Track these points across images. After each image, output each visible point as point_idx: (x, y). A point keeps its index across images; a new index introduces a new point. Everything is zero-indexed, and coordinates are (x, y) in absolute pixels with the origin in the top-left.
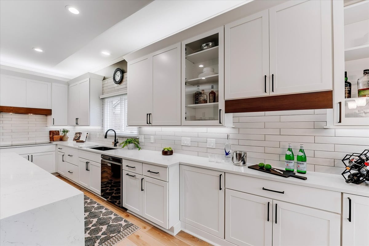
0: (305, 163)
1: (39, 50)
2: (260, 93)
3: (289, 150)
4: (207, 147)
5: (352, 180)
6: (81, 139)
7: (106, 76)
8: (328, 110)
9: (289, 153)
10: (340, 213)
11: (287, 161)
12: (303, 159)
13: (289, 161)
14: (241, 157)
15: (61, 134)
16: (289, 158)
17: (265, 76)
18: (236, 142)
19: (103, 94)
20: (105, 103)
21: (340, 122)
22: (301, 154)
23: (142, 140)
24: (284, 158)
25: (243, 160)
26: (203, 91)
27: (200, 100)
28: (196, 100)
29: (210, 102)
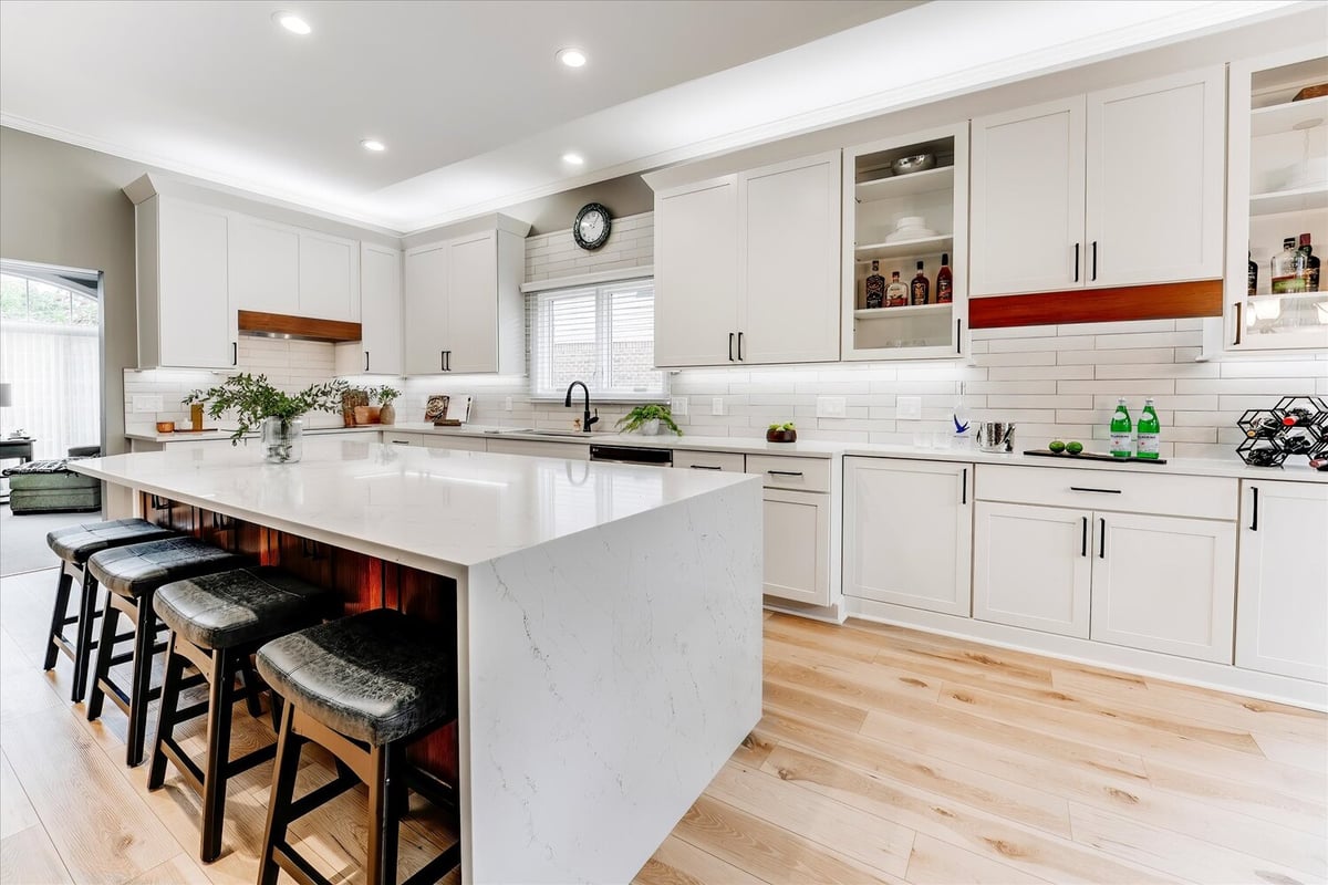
0: (1156, 436)
1: (375, 146)
2: (1063, 283)
3: (1121, 409)
4: (898, 417)
5: (1258, 459)
6: (450, 416)
7: (537, 227)
8: (1213, 320)
9: (1120, 416)
10: (1235, 519)
11: (1115, 434)
12: (1150, 427)
13: (1118, 434)
14: (999, 435)
15: (375, 403)
17: (1077, 245)
19: (528, 278)
20: (536, 305)
21: (1238, 342)
22: (1148, 417)
23: (680, 409)
24: (1107, 432)
25: (1007, 441)
26: (896, 274)
27: (889, 298)
28: (870, 297)
29: (913, 304)
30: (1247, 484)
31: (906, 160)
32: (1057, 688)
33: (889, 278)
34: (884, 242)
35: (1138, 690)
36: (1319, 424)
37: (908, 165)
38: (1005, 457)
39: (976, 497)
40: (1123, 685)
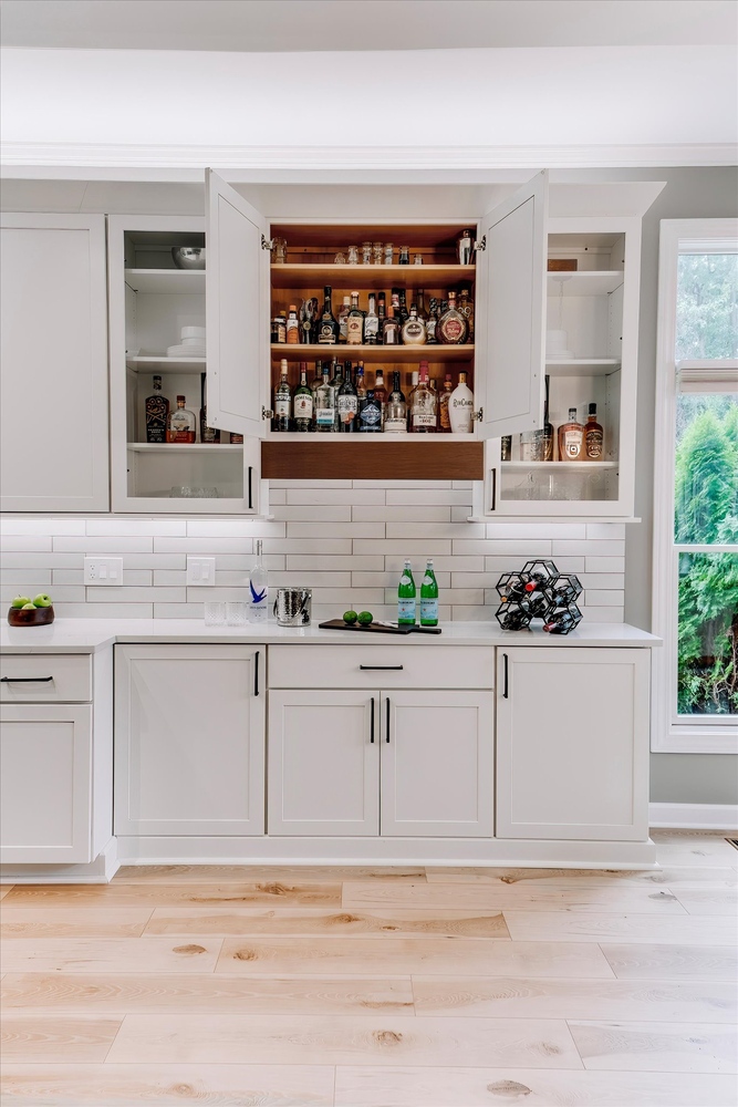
0: (436, 601)
3: (407, 573)
5: (509, 622)
8: (476, 484)
9: (405, 581)
10: (493, 687)
11: (401, 600)
12: (431, 593)
13: (404, 599)
14: (297, 603)
16: (406, 593)
18: (278, 563)
21: (493, 509)
22: (428, 581)
24: (394, 596)
25: (304, 612)
26: (182, 398)
27: (173, 429)
28: (150, 425)
29: (203, 441)
30: (501, 651)
31: (190, 249)
32: (347, 908)
33: (174, 403)
34: (165, 355)
35: (420, 885)
36: (552, 587)
37: (192, 257)
38: (301, 633)
39: (270, 686)
40: (408, 882)
